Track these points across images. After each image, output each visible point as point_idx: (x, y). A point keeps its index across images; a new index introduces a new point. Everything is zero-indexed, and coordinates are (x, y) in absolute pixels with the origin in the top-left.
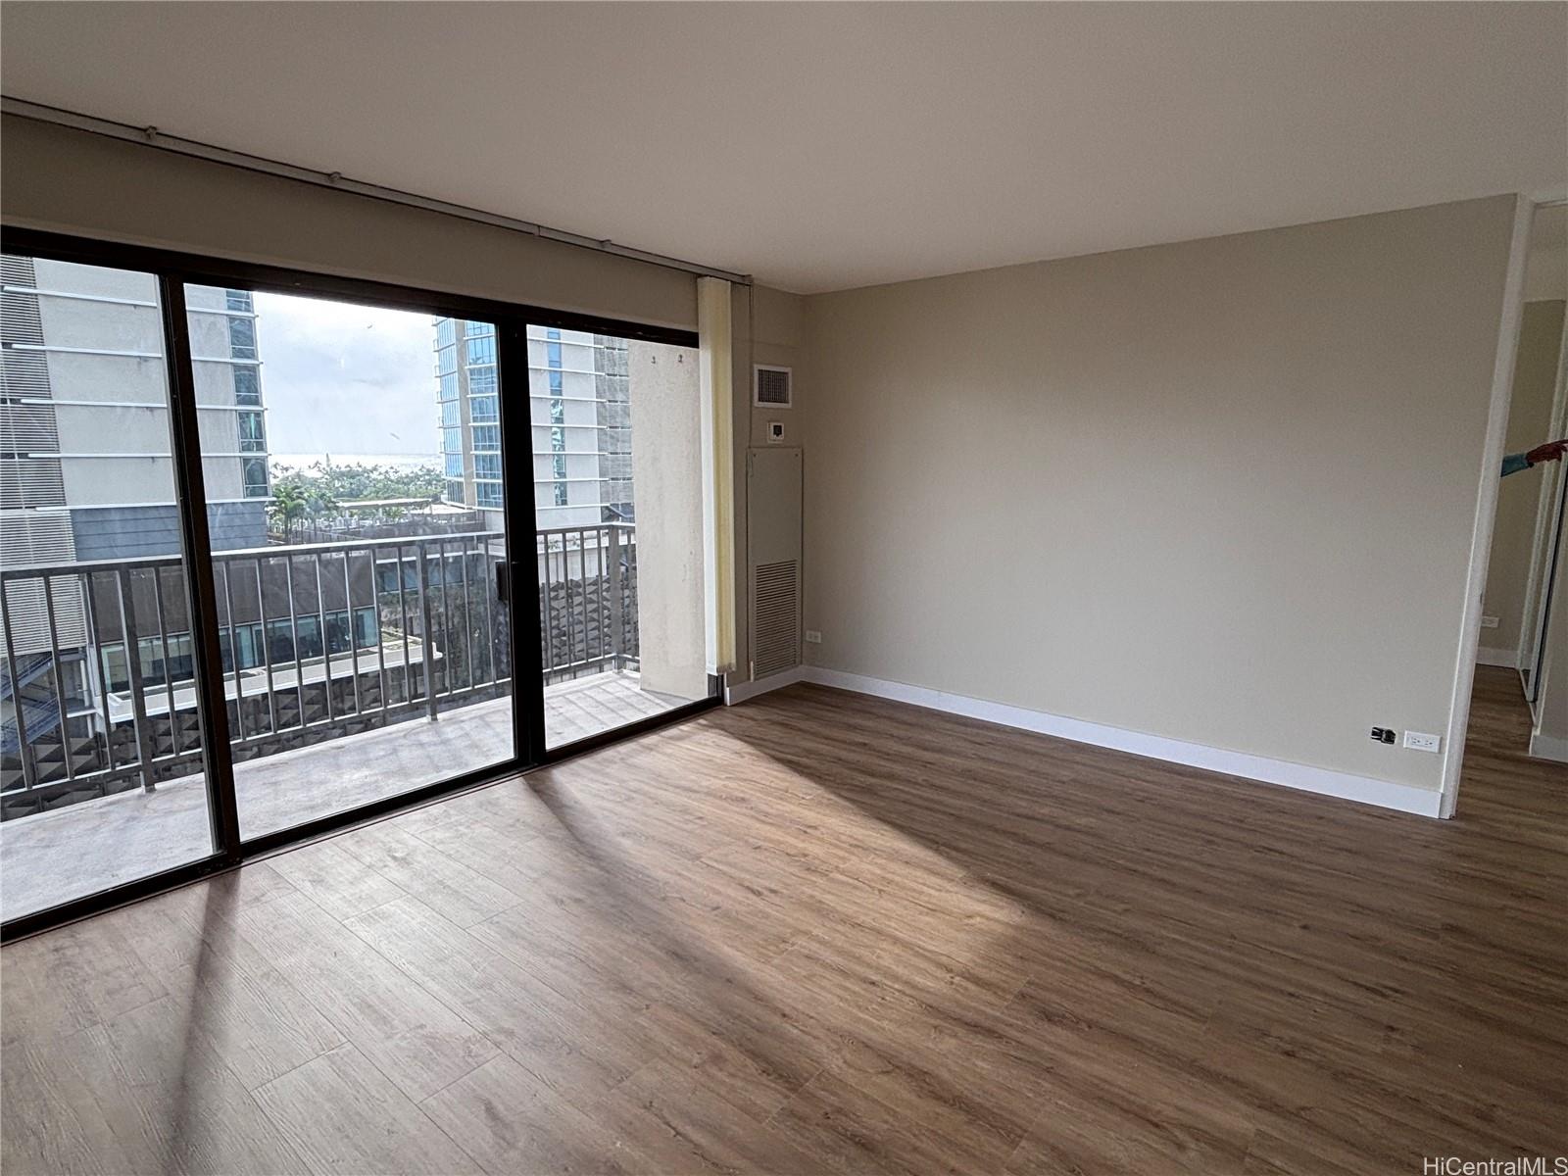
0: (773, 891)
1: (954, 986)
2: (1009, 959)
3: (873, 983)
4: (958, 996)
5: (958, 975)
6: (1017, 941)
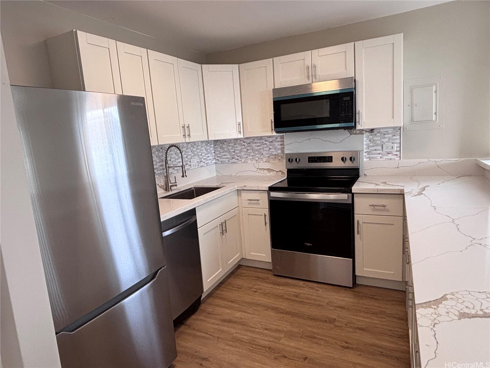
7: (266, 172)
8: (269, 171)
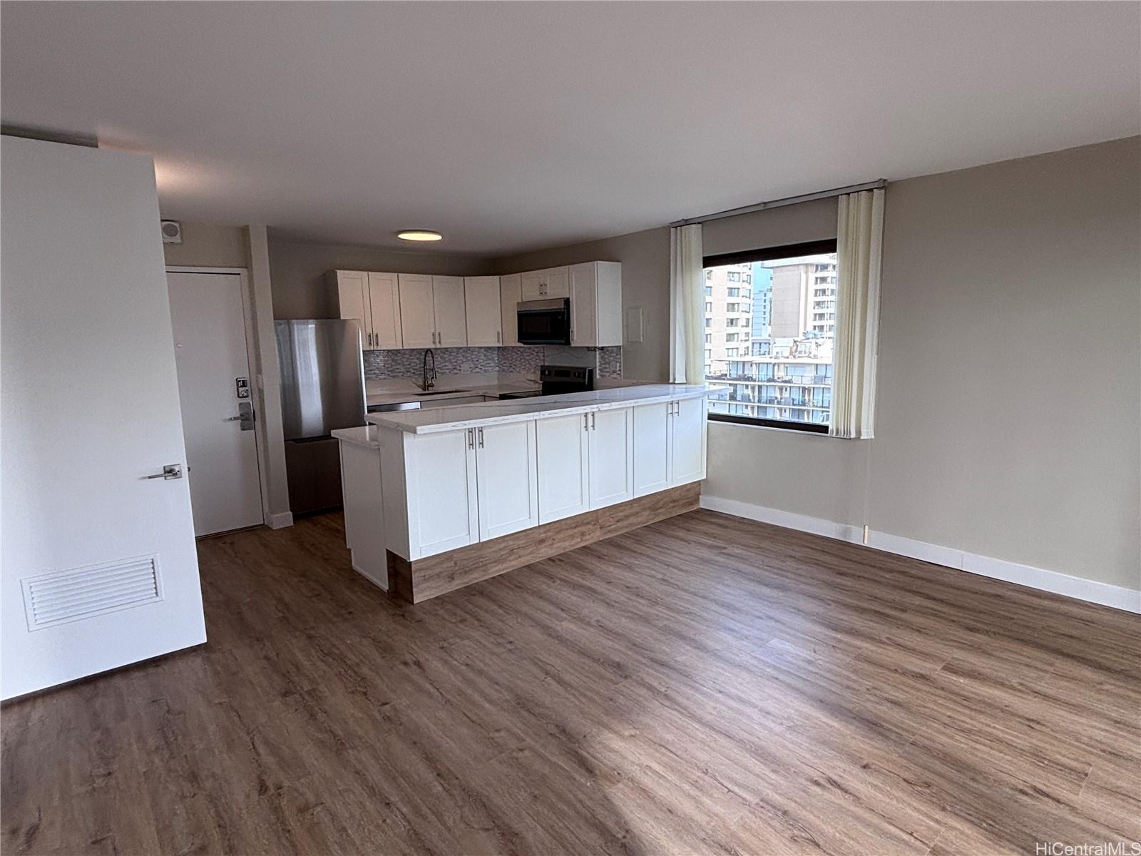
0: (817, 783)
1: (667, 686)
2: (621, 700)
3: (720, 692)
4: (667, 680)
5: (661, 692)
6: (607, 713)
7: (532, 383)
8: (534, 383)
